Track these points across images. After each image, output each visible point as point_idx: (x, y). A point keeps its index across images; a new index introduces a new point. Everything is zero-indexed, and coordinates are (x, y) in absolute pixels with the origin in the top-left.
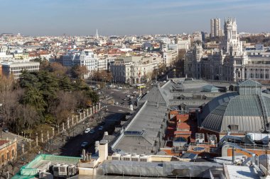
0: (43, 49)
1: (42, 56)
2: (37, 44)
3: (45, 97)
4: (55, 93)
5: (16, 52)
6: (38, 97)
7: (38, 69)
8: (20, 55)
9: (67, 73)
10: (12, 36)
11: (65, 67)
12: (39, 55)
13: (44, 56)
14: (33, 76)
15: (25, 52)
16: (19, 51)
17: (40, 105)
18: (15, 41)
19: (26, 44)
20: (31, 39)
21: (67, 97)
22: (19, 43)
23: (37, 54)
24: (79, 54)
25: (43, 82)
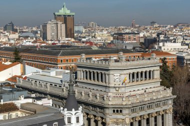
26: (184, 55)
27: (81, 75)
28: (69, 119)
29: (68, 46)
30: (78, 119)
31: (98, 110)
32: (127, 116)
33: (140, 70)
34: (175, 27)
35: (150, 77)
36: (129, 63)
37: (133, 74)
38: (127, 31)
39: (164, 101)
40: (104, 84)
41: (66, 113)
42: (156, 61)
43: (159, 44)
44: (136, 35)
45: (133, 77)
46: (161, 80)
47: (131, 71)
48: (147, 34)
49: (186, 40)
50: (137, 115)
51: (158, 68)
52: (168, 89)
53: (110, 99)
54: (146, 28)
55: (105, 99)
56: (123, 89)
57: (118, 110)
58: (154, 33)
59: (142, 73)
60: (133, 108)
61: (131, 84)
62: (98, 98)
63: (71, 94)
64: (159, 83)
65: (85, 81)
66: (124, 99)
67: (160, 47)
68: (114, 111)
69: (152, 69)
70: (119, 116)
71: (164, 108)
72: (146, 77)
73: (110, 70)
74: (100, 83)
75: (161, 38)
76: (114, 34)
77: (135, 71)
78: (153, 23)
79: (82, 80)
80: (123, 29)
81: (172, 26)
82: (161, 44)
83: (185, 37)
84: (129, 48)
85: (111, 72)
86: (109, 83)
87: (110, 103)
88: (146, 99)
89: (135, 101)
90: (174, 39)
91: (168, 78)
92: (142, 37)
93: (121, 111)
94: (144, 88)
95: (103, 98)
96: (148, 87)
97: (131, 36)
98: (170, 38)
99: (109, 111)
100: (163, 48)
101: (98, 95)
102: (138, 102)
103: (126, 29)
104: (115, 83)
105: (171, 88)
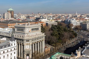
0: (58, 18)
1: (58, 20)
2: (56, 16)
3: (59, 34)
4: (62, 33)
5: (50, 19)
6: (57, 34)
7: (57, 24)
9: (66, 26)
10: (49, 14)
11: (66, 24)
12: (57, 20)
14: (55, 27)
15: (53, 19)
16: (51, 19)
17: (57, 36)
18: (50, 16)
19: (53, 16)
20: (55, 15)
21: (66, 34)
23: (56, 20)
24: (70, 20)
25: (58, 29)
26: (48, 23)
27: (16, 30)
28: (12, 44)
29: (12, 21)
30: (15, 44)
31: (21, 41)
32: (31, 42)
33: (35, 28)
34: (45, 14)
35: (38, 30)
37: (33, 29)
38: (31, 15)
39: (42, 37)
40: (23, 32)
41: (11, 42)
42: (40, 25)
45: (33, 30)
47: (32, 28)
48: (37, 16)
50: (34, 42)
51: (40, 27)
52: (43, 33)
55: (24, 37)
56: (29, 34)
57: (28, 41)
58: (39, 16)
59: (35, 29)
60: (33, 40)
61: (32, 32)
62: (21, 37)
63: (13, 36)
64: (41, 32)
65: (17, 31)
66: (30, 37)
67: (41, 20)
68: (26, 41)
69: (38, 27)
70: (28, 42)
71: (42, 39)
72: (36, 30)
74: (22, 32)
76: (27, 17)
77: (33, 28)
78: (39, 13)
79: (16, 31)
80: (29, 15)
82: (41, 19)
83: (48, 17)
84: (31, 21)
85: (26, 29)
86: (25, 32)
87: (25, 38)
88: (37, 37)
89: (33, 37)
91: (43, 30)
92: (35, 17)
93: (29, 41)
94: (36, 33)
95: (23, 37)
96: (37, 33)
97: (32, 17)
98: (44, 18)
99: (25, 41)
100: (42, 21)
101: (21, 36)
104: (27, 32)
105: (44, 33)
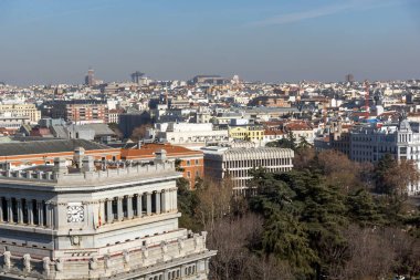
0: (297, 116)
1: (296, 133)
2: (281, 102)
3: (314, 238)
4: (339, 229)
5: (233, 124)
6: (295, 237)
7: (291, 166)
8: (243, 130)
10: (220, 82)
11: (357, 164)
12: (289, 130)
13: (302, 133)
14: (281, 184)
15: (254, 124)
16: (240, 121)
17: (301, 257)
18: (226, 96)
19: (253, 103)
20: (267, 90)
22: (238, 99)
23: (282, 129)
24: (393, 129)
25: (309, 200)
26: (220, 151)
33: (130, 192)
35: (154, 211)
36: (103, 174)
37: (115, 202)
38: (77, 95)
39: (190, 266)
40: (41, 229)
42: (167, 167)
43: (159, 127)
44: (99, 107)
45: (115, 210)
46: (180, 215)
47: (110, 195)
48: (128, 103)
49: (220, 115)
52: (196, 236)
53: (60, 266)
54: (122, 89)
58: (142, 101)
59: (135, 198)
61: (109, 227)
62: (28, 264)
64: (176, 222)
66: (94, 265)
67: (163, 135)
69: (158, 188)
72: (144, 209)
73: (57, 193)
74: (32, 227)
75: (161, 113)
76: (44, 104)
78: (136, 76)
80: (65, 91)
81: (183, 84)
82: (164, 127)
83: (217, 110)
84: (88, 136)
85: (61, 199)
86: (55, 226)
87: (59, 277)
88: (147, 263)
89: (121, 269)
90: (191, 114)
91: (192, 212)
92: (112, 111)
94: (142, 235)
95: (41, 264)
96: (151, 232)
97: (87, 107)
98: (183, 112)
100: (169, 136)
101: (28, 257)
102: (128, 270)
103: (73, 90)
104: (71, 225)
105: (205, 233)
